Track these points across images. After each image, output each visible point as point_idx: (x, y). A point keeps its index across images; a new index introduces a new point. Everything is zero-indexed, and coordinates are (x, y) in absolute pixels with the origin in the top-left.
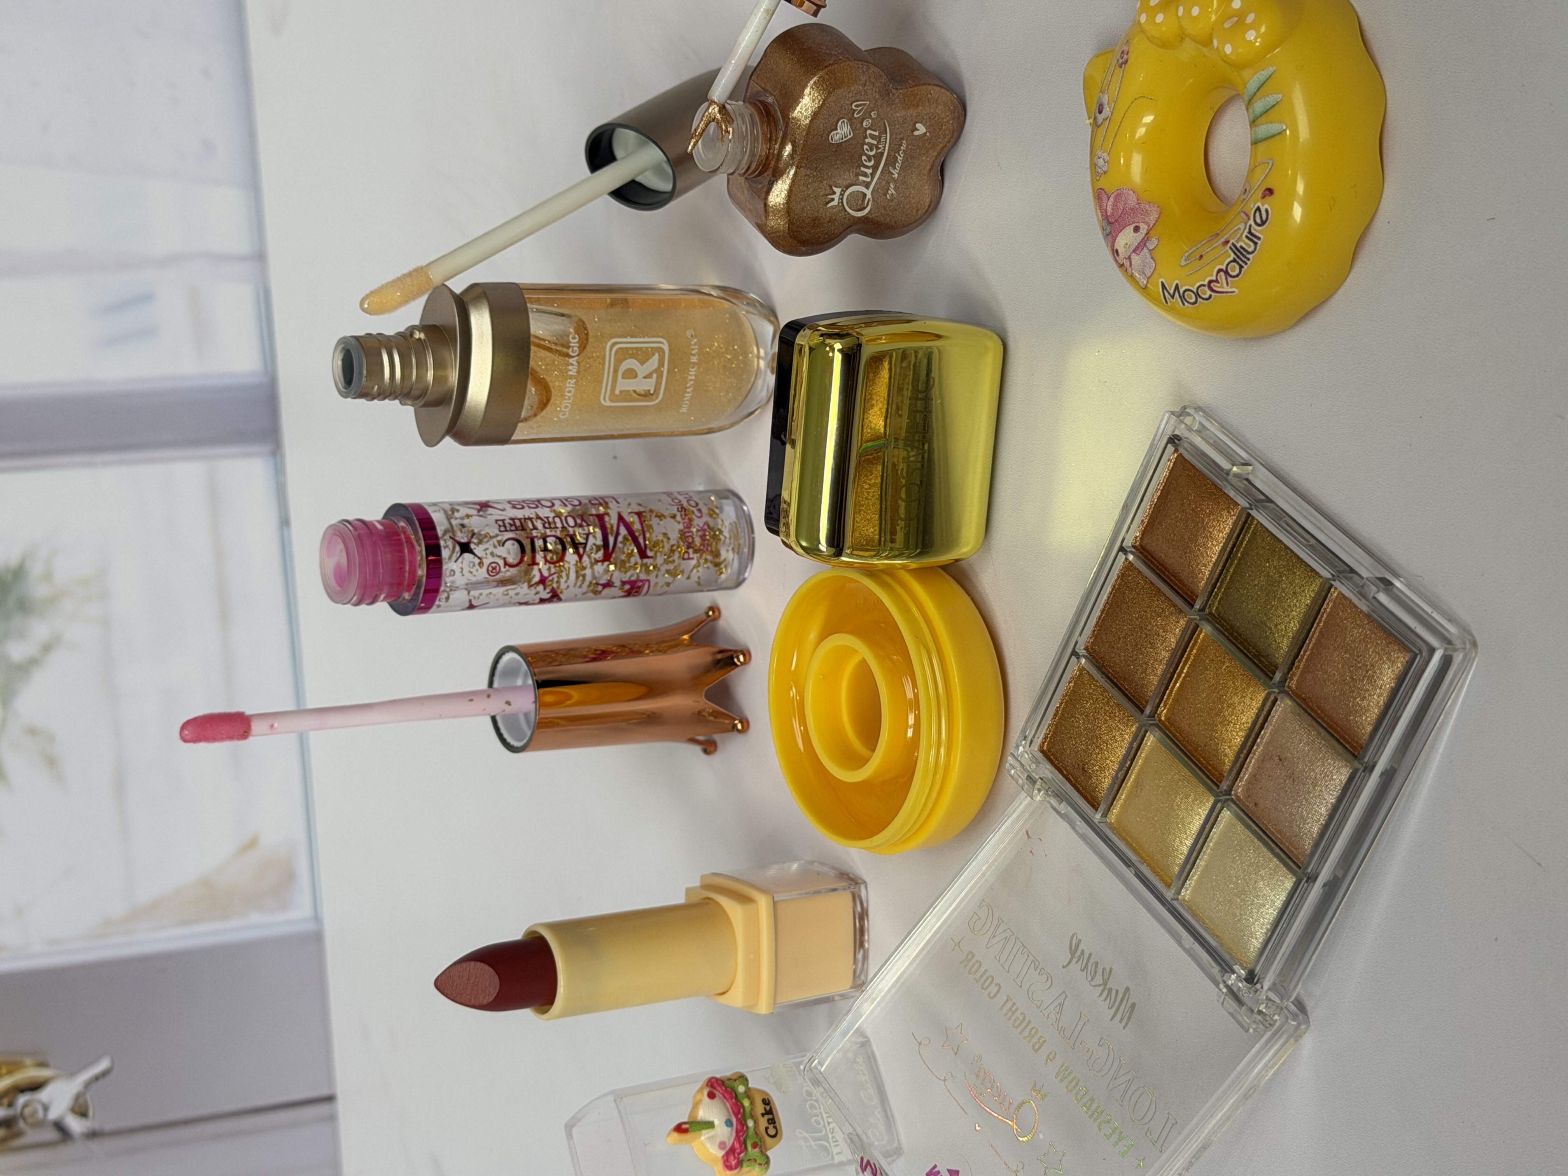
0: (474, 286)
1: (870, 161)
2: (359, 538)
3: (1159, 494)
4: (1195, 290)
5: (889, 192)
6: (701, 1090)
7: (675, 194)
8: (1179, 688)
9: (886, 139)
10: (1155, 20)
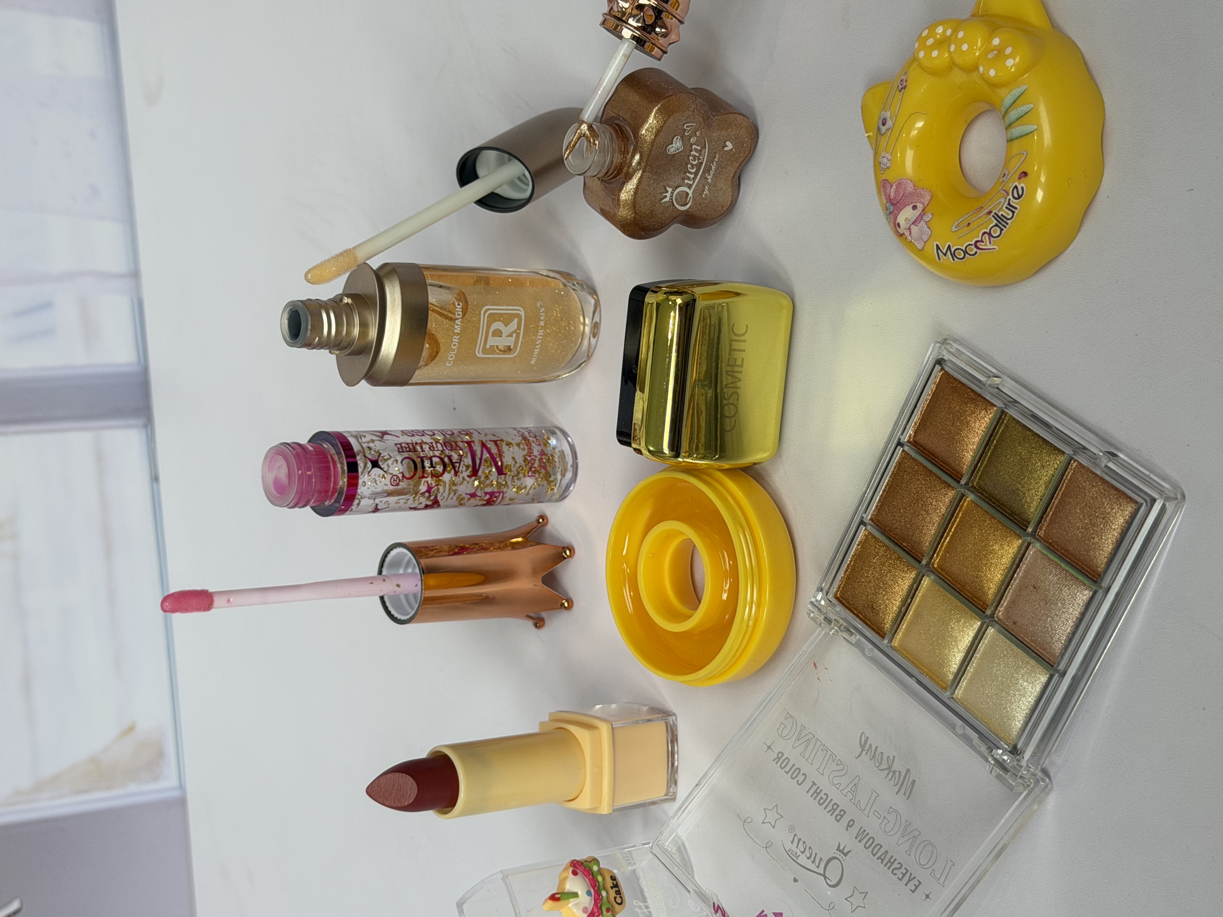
0: (385, 265)
1: (693, 168)
2: (297, 455)
3: (928, 402)
4: (964, 249)
5: (705, 192)
6: (565, 869)
7: (532, 199)
8: (948, 543)
9: (705, 152)
10: (931, 55)
